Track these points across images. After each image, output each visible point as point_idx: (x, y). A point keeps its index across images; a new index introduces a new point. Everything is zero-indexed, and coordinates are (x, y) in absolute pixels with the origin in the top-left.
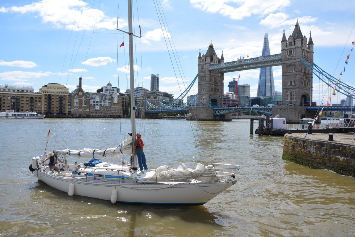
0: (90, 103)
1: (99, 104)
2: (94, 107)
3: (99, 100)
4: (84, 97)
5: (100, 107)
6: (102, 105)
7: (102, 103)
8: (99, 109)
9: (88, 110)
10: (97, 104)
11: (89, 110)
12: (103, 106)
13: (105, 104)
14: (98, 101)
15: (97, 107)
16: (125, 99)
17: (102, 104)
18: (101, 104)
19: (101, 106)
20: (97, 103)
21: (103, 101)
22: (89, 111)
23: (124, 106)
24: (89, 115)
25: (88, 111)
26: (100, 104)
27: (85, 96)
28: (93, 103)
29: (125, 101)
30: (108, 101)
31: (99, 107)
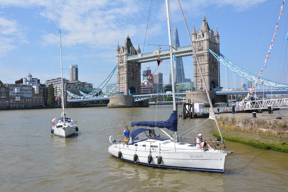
0: (10, 95)
1: (20, 96)
2: (14, 98)
3: (19, 92)
4: (3, 89)
5: (20, 98)
6: (22, 96)
7: (23, 94)
8: (19, 100)
10: (18, 96)
11: (8, 102)
12: (24, 97)
13: (26, 95)
14: (18, 93)
15: (16, 98)
16: (46, 89)
17: (23, 95)
18: (22, 95)
19: (22, 98)
20: (17, 95)
21: (23, 92)
22: (9, 103)
23: (46, 96)
24: (9, 106)
25: (7, 103)
26: (20, 95)
27: (4, 87)
28: (13, 95)
29: (46, 91)
30: (29, 92)
31: (19, 98)
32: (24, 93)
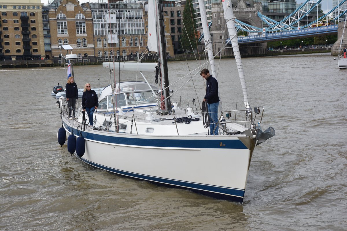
0: (94, 29)
1: (116, 31)
2: (105, 38)
3: (115, 21)
4: (80, 16)
5: (119, 37)
6: (123, 31)
7: (122, 27)
8: (116, 41)
9: (91, 46)
10: (112, 31)
11: (93, 46)
12: (126, 33)
13: (131, 28)
14: (112, 24)
15: (109, 36)
16: (175, 14)
17: (124, 29)
18: (121, 29)
19: (122, 36)
20: (111, 29)
21: (124, 22)
22: (94, 49)
23: (176, 30)
24: (95, 57)
25: (90, 48)
26: (118, 29)
27: (82, 12)
28: (101, 29)
29: (176, 18)
30: (136, 22)
31: (116, 36)
32: (125, 24)
